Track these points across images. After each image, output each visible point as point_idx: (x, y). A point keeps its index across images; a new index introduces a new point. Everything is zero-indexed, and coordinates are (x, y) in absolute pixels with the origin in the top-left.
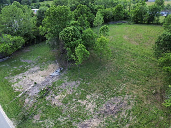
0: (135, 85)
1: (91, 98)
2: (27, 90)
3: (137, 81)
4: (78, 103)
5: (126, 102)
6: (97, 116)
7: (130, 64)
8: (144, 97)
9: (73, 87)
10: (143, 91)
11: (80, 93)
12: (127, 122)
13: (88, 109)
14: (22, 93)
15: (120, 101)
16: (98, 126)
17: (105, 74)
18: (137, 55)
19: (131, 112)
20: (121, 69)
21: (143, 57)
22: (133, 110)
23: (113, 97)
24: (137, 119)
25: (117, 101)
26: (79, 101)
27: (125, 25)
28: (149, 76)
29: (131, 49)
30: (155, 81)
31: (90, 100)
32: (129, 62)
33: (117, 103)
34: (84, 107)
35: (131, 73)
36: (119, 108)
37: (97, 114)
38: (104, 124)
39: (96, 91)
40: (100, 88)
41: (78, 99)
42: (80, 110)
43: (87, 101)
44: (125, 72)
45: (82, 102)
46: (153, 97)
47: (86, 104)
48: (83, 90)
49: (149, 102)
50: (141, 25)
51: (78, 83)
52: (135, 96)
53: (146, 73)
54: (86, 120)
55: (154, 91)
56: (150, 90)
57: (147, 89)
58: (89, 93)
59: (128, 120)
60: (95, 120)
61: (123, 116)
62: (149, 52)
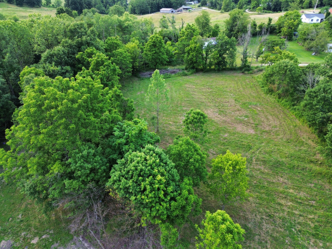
18: (279, 163)
27: (179, 78)
29: (255, 148)
35: (312, 225)
44: (299, 227)
50: (208, 74)
62: (290, 150)
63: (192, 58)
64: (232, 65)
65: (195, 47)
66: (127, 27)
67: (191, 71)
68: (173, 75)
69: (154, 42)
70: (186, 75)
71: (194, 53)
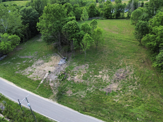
0: (129, 59)
1: (103, 73)
2: (45, 78)
3: (129, 57)
4: (95, 77)
5: (128, 70)
6: (114, 82)
7: (119, 47)
8: (138, 65)
9: (84, 69)
10: (136, 62)
11: (93, 71)
12: (135, 81)
13: (105, 79)
14: (43, 80)
15: (124, 71)
16: (117, 87)
17: (105, 56)
18: (121, 40)
19: (134, 75)
20: (115, 51)
21: (126, 41)
22: (135, 74)
23: (118, 69)
24: (139, 78)
25: (122, 71)
26: (96, 76)
28: (135, 52)
29: (115, 37)
30: (141, 55)
31: (103, 74)
32: (118, 45)
33: (123, 72)
34: (101, 79)
35: (122, 52)
36: (126, 75)
37: (112, 81)
38: (121, 85)
39: (104, 68)
40: (106, 65)
41: (93, 75)
42: (100, 81)
43: (101, 75)
44: (118, 53)
45: (98, 77)
46: (143, 64)
47: (102, 77)
48: (94, 69)
49: (142, 67)
51: (87, 66)
52: (133, 66)
53: (132, 51)
54: (108, 86)
55: (142, 61)
56: (140, 61)
57: (137, 61)
58: (100, 70)
59: (135, 79)
60: (113, 84)
61: (130, 78)
62: (128, 37)
63: (106, 13)
64: (123, 16)
65: (107, 8)
66: (84, 3)
67: (105, 18)
68: (98, 19)
69: (91, 6)
70: (103, 19)
71: (107, 11)
